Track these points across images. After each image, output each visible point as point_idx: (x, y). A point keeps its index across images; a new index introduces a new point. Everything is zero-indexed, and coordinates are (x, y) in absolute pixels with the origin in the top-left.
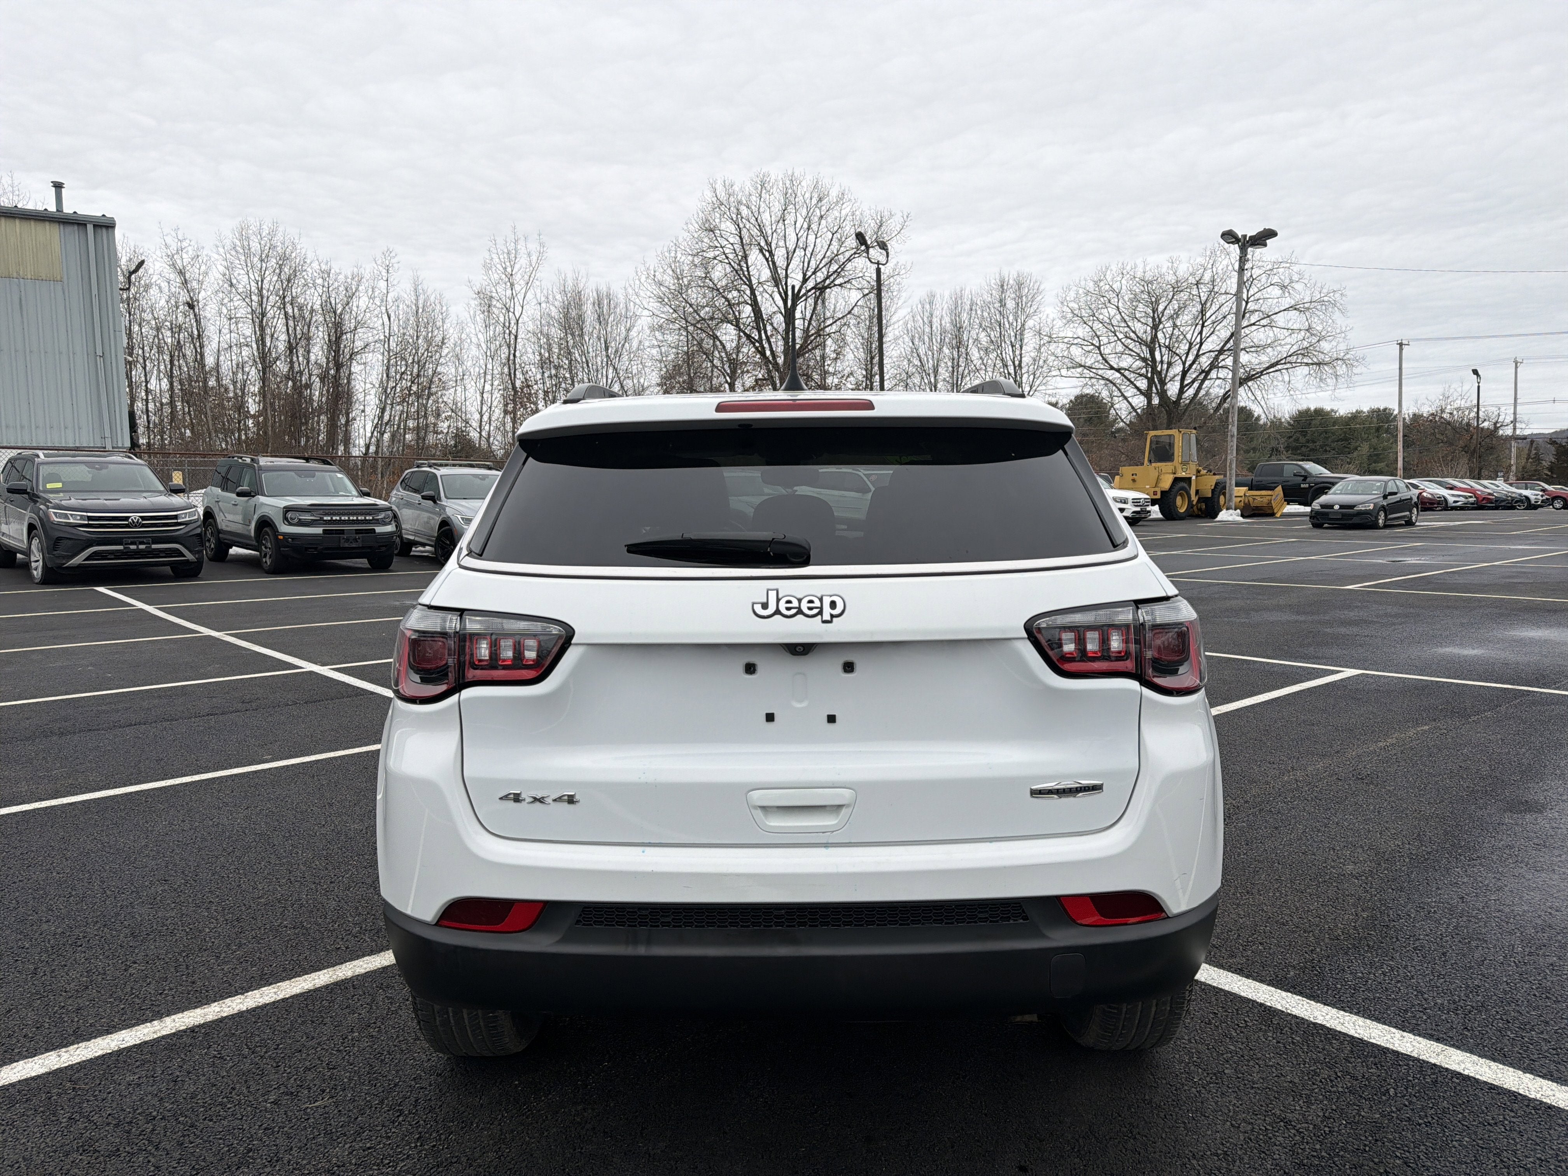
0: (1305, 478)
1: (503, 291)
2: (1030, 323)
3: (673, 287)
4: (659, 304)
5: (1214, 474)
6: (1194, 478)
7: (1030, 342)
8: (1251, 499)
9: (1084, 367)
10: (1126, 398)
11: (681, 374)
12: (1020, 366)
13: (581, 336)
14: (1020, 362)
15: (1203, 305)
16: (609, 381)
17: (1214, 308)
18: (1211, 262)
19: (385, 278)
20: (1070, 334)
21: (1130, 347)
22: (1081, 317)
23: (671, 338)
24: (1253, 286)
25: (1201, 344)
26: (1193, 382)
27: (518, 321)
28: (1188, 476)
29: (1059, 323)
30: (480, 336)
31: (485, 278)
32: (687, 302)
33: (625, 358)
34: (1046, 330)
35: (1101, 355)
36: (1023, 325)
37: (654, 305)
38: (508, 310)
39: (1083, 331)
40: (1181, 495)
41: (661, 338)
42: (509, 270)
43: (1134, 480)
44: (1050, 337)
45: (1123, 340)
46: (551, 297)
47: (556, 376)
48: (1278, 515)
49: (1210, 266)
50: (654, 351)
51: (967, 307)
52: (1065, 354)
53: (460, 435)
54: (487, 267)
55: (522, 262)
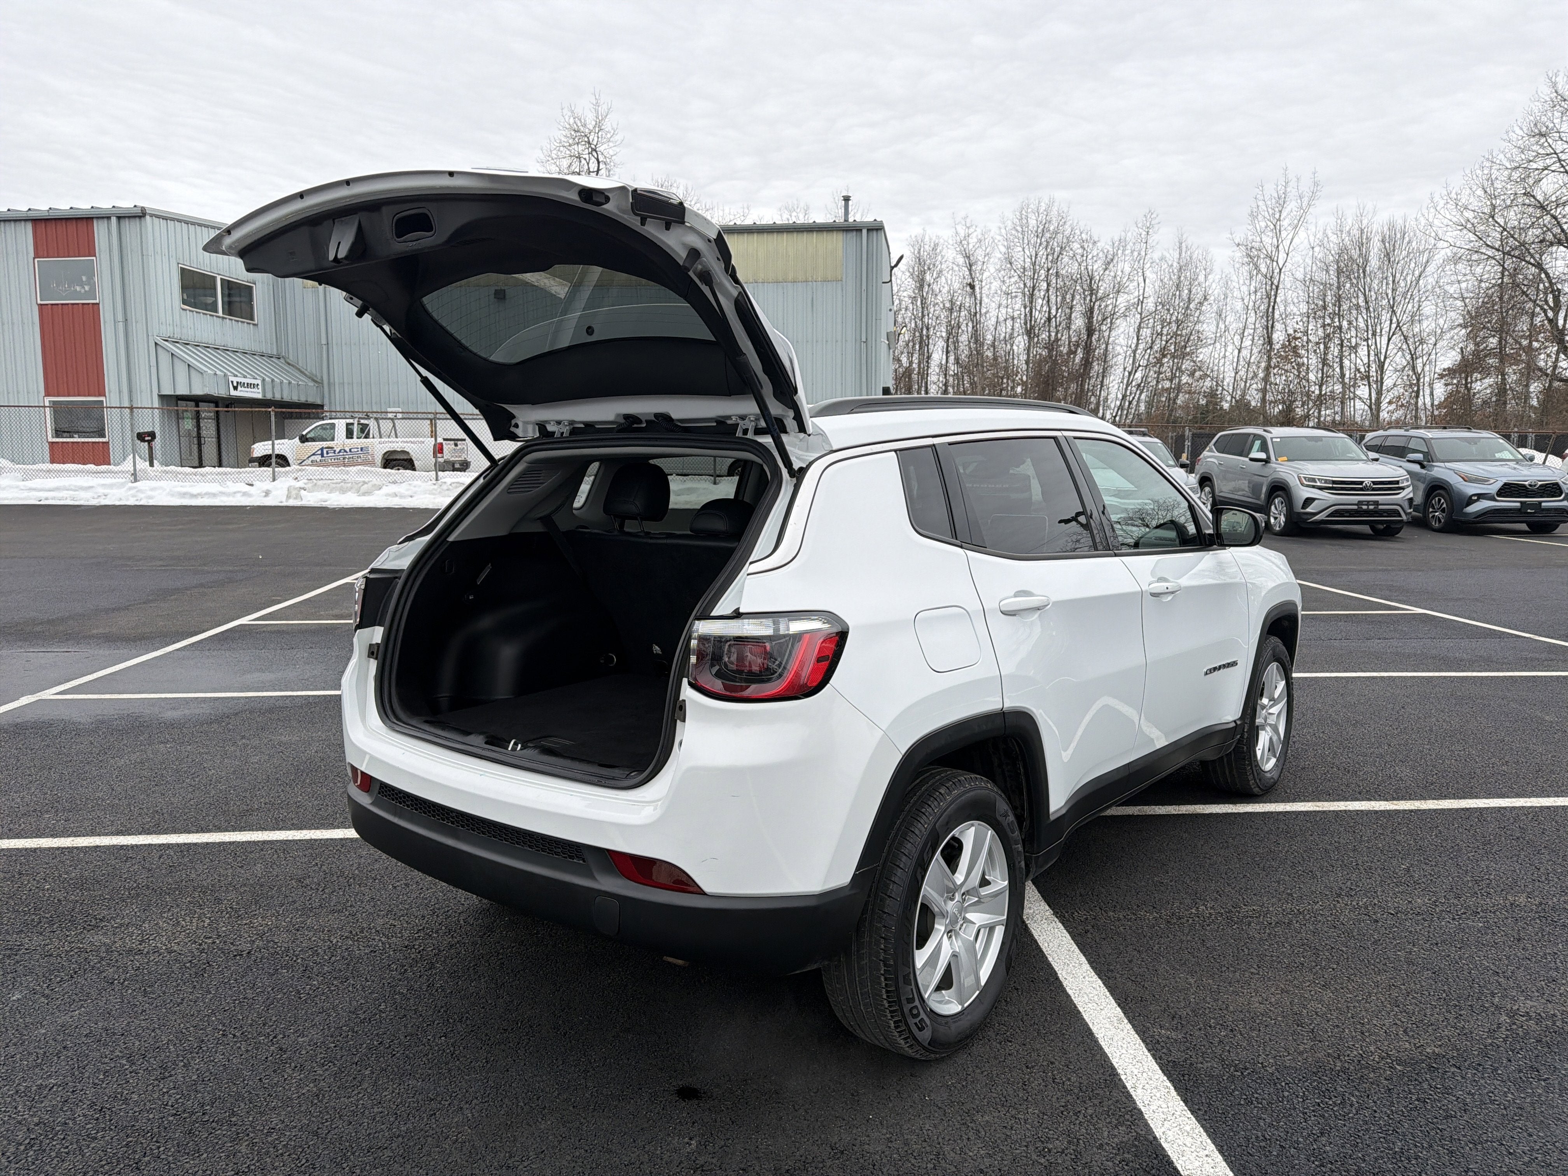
1: (1268, 240)
3: (1481, 210)
4: (1460, 233)
13: (1363, 277)
19: (1144, 241)
27: (1281, 269)
30: (1245, 288)
31: (1250, 227)
37: (1453, 234)
38: (1272, 260)
46: (1324, 240)
53: (1212, 395)
54: (1253, 216)
55: (1292, 206)
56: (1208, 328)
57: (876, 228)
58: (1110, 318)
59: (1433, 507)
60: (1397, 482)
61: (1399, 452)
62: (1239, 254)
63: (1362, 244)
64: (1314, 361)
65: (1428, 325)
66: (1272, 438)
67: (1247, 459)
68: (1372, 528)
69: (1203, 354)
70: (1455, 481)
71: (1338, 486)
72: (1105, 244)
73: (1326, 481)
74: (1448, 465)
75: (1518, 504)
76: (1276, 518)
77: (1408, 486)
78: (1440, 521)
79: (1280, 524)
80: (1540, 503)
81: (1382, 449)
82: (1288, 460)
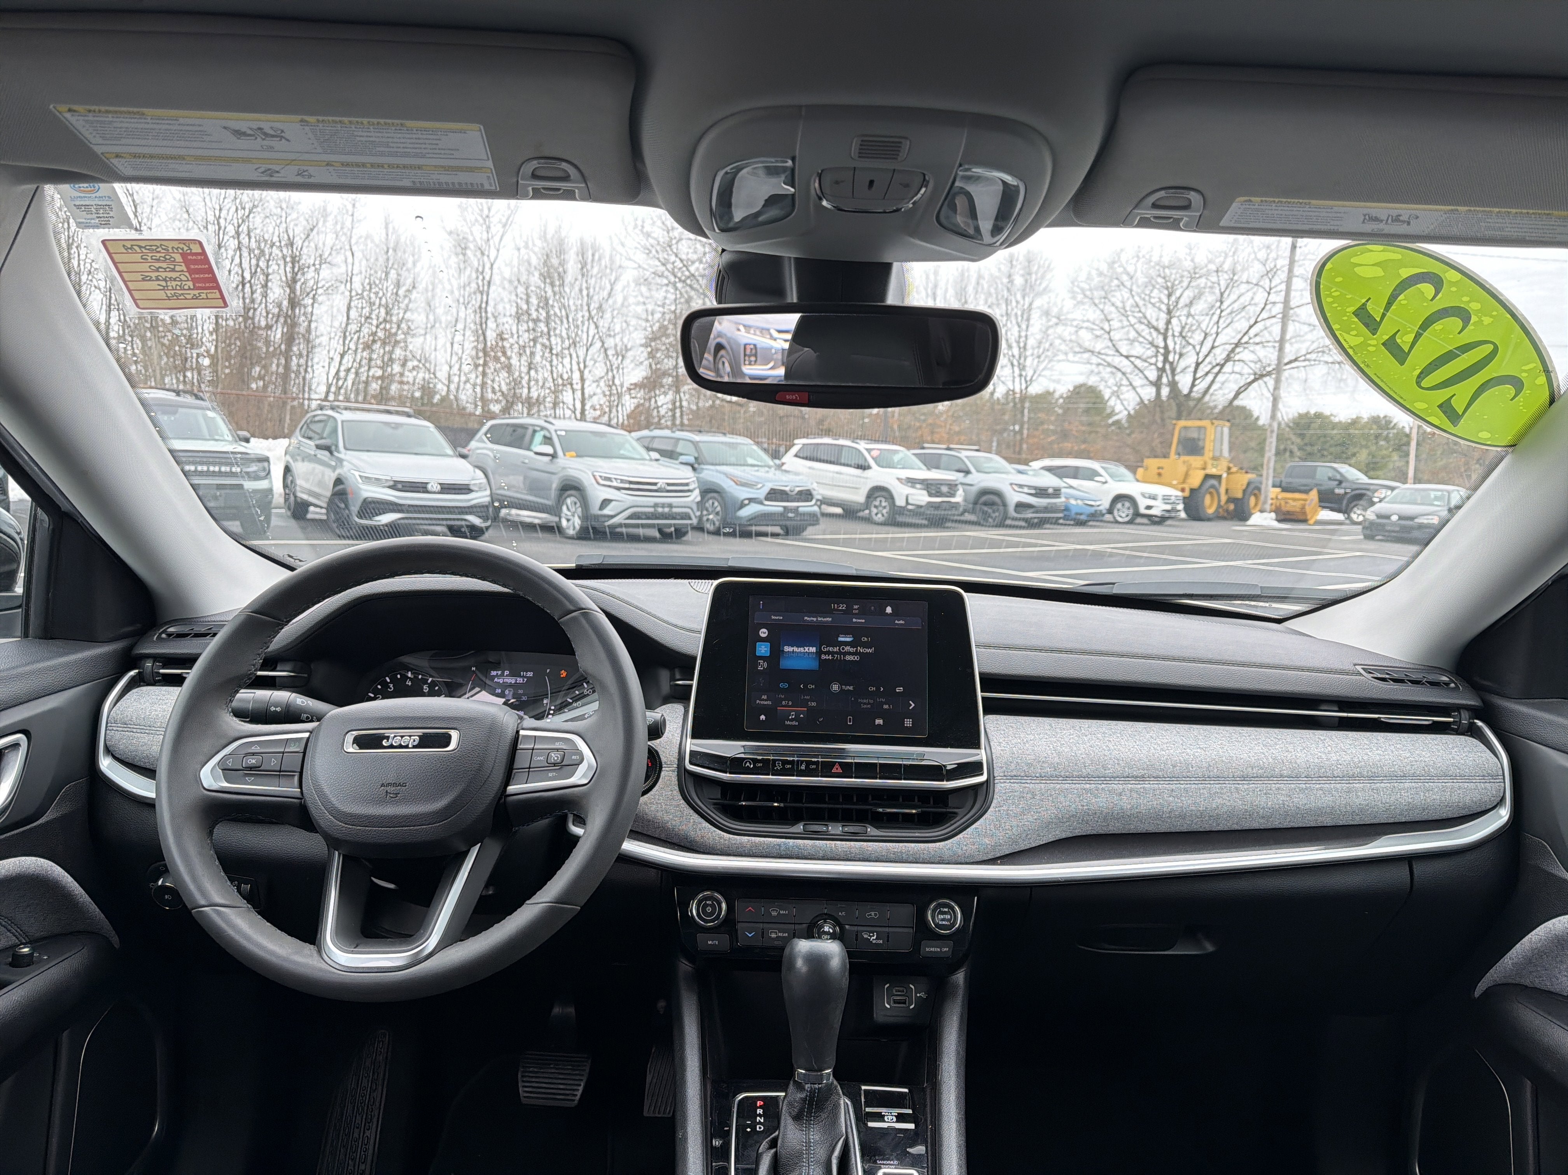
0: (1340, 482)
1: (478, 233)
2: (1037, 304)
3: (661, 240)
4: (645, 256)
5: (1247, 472)
6: (1225, 475)
7: (1037, 323)
8: (1283, 503)
9: (1092, 352)
10: (1134, 388)
11: (668, 336)
12: (1025, 348)
13: (562, 285)
14: (1025, 344)
15: (1222, 294)
16: (590, 339)
17: (1233, 297)
18: (1233, 249)
19: (350, 213)
20: (1080, 317)
21: (1143, 334)
22: (1092, 299)
23: (659, 295)
24: (1276, 277)
25: (1217, 334)
26: (1207, 374)
27: (492, 265)
28: (1218, 473)
29: (1069, 304)
30: (454, 281)
32: (676, 256)
33: (608, 315)
34: (1055, 311)
35: (1111, 340)
36: (1031, 304)
37: (640, 257)
38: (483, 254)
39: (1093, 314)
40: (1211, 493)
41: (647, 294)
42: (486, 212)
43: (1159, 474)
44: (1058, 318)
45: (1136, 326)
46: (530, 244)
47: (534, 330)
48: (1311, 522)
49: (1231, 253)
50: (640, 309)
51: (973, 281)
52: (1073, 337)
53: (426, 387)
56: (418, 318)
58: (313, 292)
59: (707, 510)
60: (687, 484)
61: (670, 454)
62: (448, 242)
63: (561, 253)
66: (556, 431)
67: (531, 454)
68: (660, 531)
69: (414, 343)
70: (728, 485)
71: (636, 486)
73: (622, 481)
74: (718, 468)
75: (781, 509)
76: (568, 520)
77: (694, 489)
78: (714, 524)
79: (574, 528)
80: (798, 507)
81: (658, 450)
82: (578, 456)
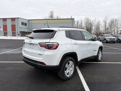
53: (101, 32)
54: (104, 18)
55: (107, 17)
57: (74, 19)
58: (93, 26)
61: (115, 36)
62: (103, 21)
63: (113, 20)
64: (109, 29)
65: (119, 27)
66: (105, 35)
68: (113, 42)
69: (100, 29)
72: (92, 20)
73: (109, 38)
74: (119, 37)
77: (116, 39)
78: (119, 42)
79: (105, 42)
81: (114, 36)
82: (106, 37)
